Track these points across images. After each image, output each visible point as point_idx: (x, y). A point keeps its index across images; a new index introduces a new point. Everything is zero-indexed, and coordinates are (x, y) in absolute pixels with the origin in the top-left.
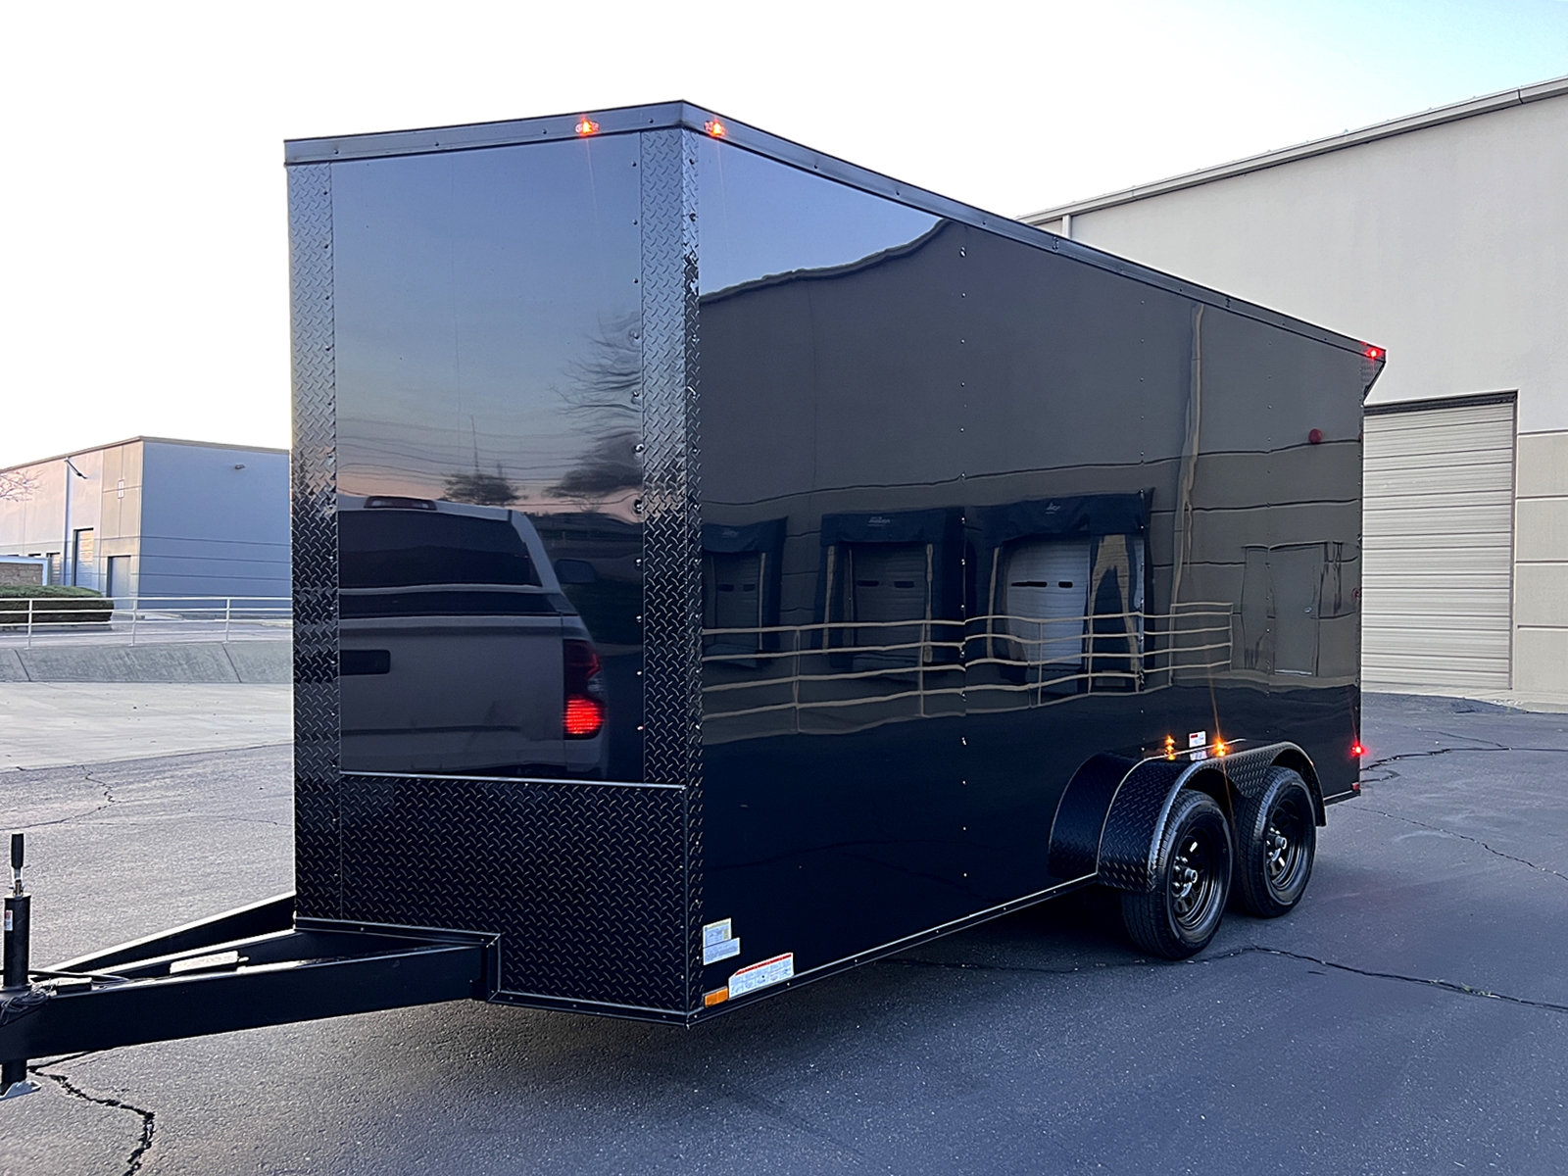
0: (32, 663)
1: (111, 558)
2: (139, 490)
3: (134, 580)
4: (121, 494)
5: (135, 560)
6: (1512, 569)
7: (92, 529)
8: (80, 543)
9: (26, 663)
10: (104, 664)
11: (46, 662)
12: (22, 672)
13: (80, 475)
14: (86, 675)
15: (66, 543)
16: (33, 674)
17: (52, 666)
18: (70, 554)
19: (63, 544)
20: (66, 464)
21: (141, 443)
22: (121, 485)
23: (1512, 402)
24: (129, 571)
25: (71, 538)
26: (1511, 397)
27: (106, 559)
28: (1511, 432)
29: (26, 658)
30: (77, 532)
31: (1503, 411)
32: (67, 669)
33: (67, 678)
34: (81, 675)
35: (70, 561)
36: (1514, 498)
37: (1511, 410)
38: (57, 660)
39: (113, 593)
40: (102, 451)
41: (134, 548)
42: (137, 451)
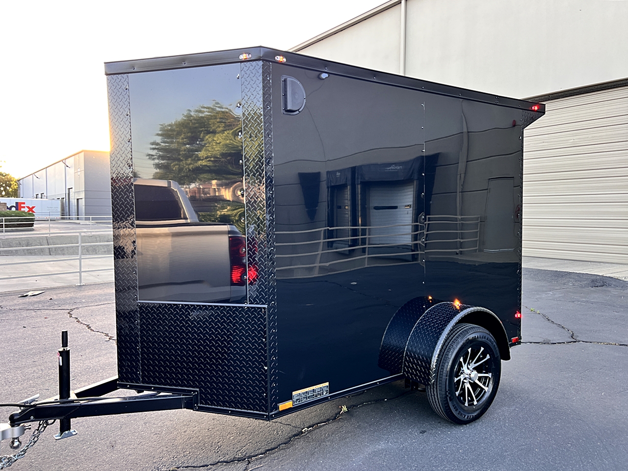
1: (78, 199)
2: (83, 171)
3: (84, 209)
5: (83, 199)
7: (73, 188)
8: (70, 194)
13: (67, 166)
15: (66, 194)
18: (67, 199)
21: (83, 153)
22: (79, 170)
24: (82, 203)
25: (67, 192)
27: (76, 200)
30: (69, 189)
35: (67, 201)
39: (79, 214)
40: (73, 157)
41: (82, 195)
42: (82, 156)
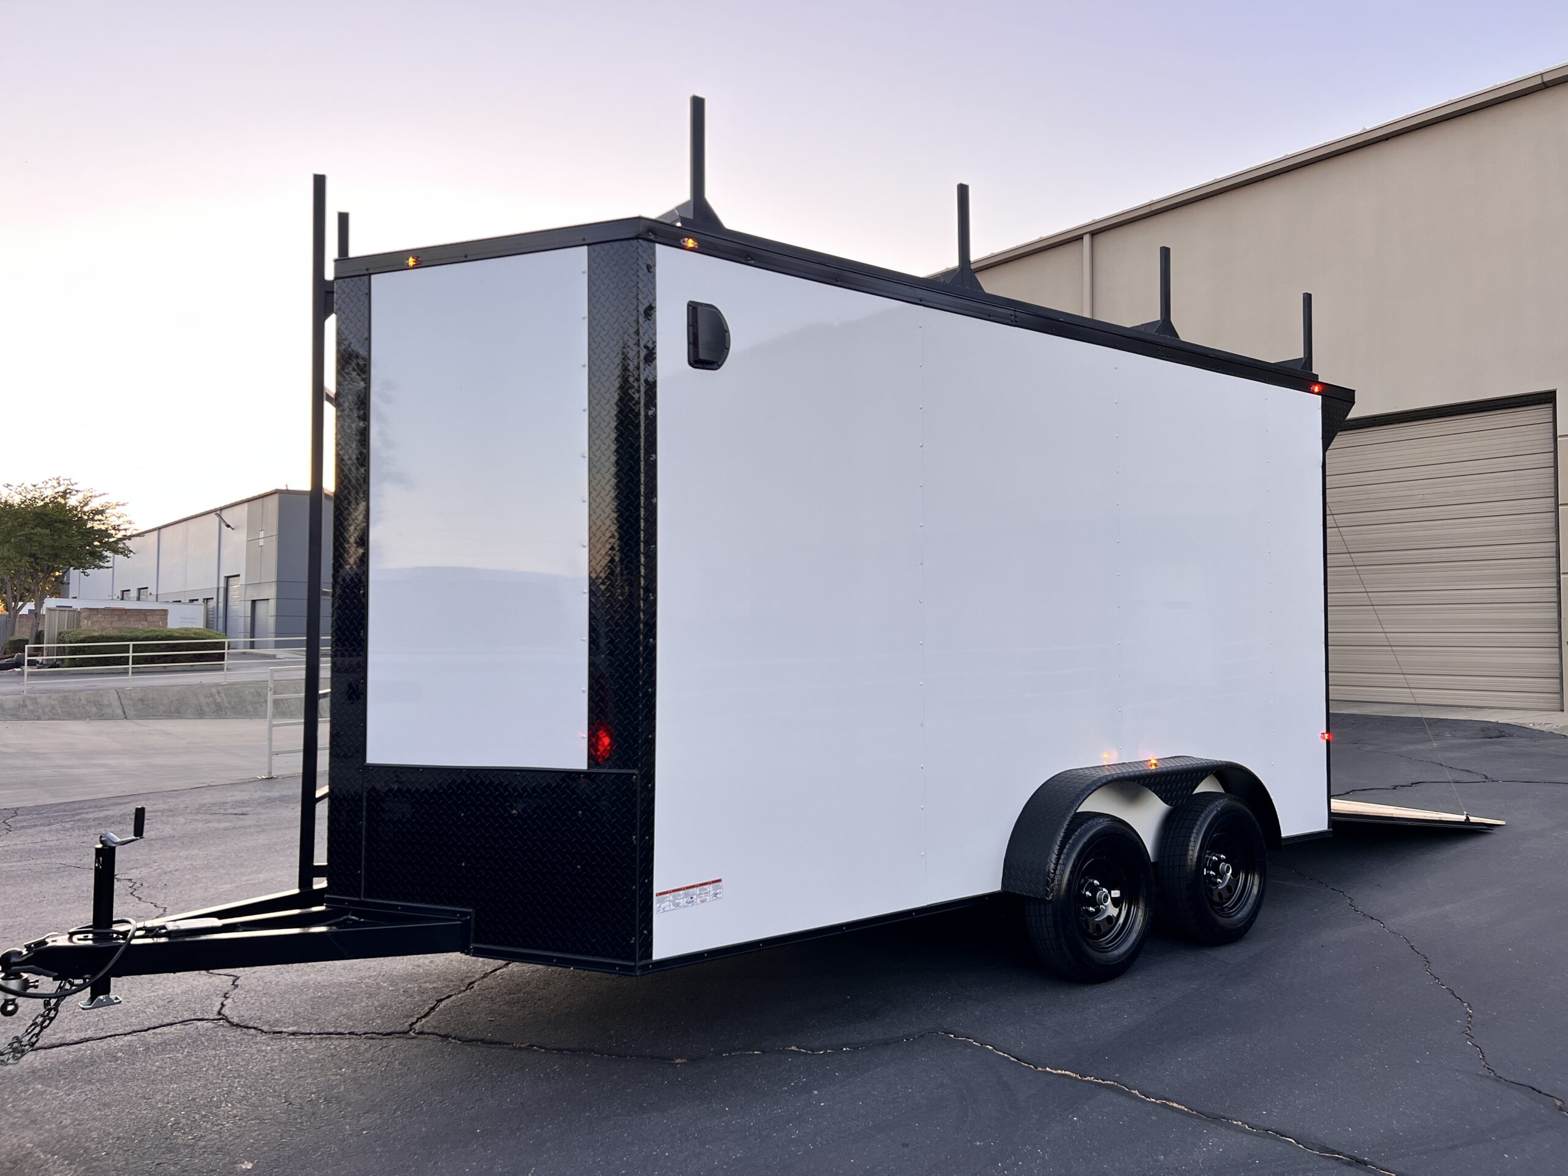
0: (130, 702)
1: (254, 602)
2: (275, 539)
3: (271, 622)
4: (261, 542)
5: (272, 604)
6: (1559, 582)
7: (238, 576)
8: (231, 588)
9: (125, 702)
10: (196, 702)
11: (142, 700)
12: (119, 711)
13: (228, 526)
14: (178, 712)
15: (218, 589)
16: (130, 712)
17: (148, 705)
18: (222, 599)
19: (216, 590)
20: (217, 519)
21: (276, 497)
22: (262, 534)
23: (1551, 402)
24: (268, 613)
25: (222, 584)
26: (1548, 398)
27: (250, 602)
28: (1551, 435)
29: (125, 698)
30: (228, 578)
31: (1541, 413)
32: (161, 707)
33: (161, 715)
34: (173, 712)
35: (221, 605)
36: (1557, 505)
37: (1551, 411)
38: (153, 699)
39: (256, 635)
40: (246, 504)
41: (270, 592)
42: (273, 503)
